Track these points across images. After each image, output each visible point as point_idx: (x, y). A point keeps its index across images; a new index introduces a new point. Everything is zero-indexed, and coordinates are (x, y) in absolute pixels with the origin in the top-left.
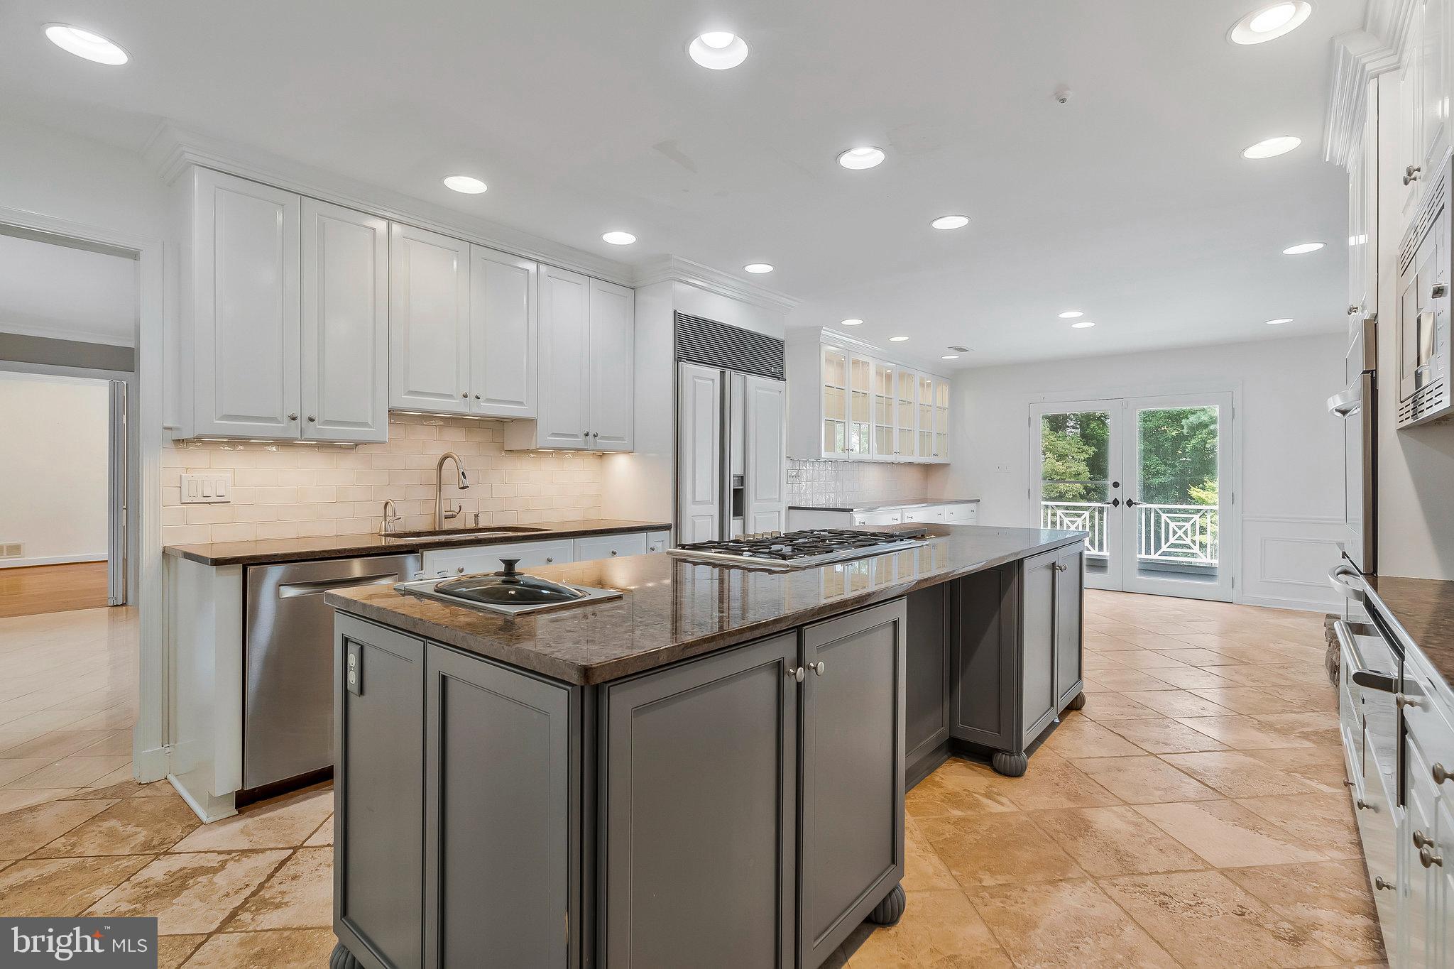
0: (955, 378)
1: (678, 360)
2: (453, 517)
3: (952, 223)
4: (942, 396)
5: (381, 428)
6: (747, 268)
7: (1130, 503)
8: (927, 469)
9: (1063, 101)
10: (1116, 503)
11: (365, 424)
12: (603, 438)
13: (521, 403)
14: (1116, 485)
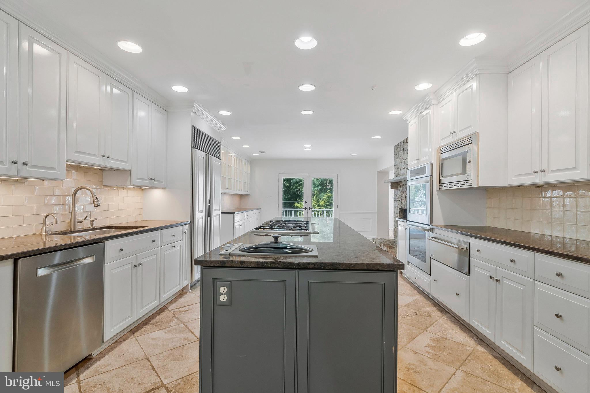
0: (252, 162)
1: (193, 148)
2: (81, 222)
3: (307, 112)
4: (246, 168)
5: (62, 172)
6: (219, 112)
7: (310, 208)
8: (241, 196)
9: (373, 89)
10: (306, 208)
11: (53, 169)
12: (158, 181)
13: (125, 162)
14: (306, 202)
